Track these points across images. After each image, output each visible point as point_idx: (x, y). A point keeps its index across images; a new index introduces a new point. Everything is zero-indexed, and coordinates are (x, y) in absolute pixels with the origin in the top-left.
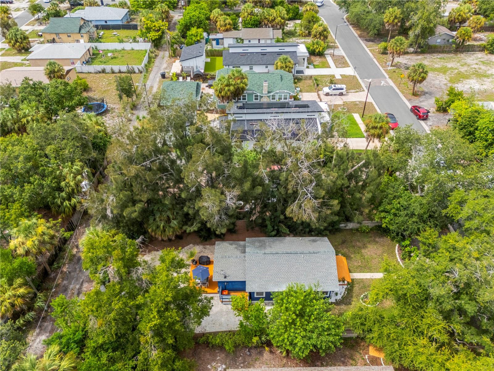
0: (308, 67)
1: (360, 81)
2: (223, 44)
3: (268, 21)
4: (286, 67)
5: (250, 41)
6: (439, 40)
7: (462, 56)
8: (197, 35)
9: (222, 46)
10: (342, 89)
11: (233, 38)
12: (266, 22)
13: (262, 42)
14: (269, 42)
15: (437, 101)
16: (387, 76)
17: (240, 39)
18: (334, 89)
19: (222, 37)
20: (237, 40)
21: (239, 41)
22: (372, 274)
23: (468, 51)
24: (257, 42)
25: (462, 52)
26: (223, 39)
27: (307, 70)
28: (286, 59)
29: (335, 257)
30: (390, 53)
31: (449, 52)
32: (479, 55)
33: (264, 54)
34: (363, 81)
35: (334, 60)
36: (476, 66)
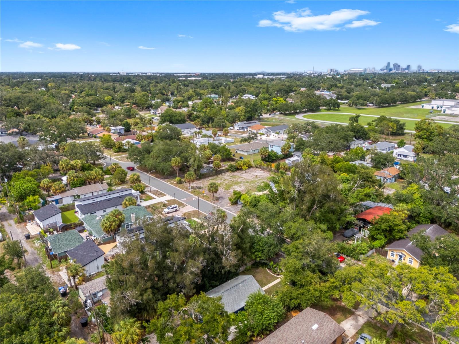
0: (141, 202)
1: (180, 201)
2: (62, 202)
3: (91, 179)
4: (133, 203)
5: (85, 196)
6: (205, 171)
7: (220, 176)
8: (35, 201)
9: (62, 204)
10: (176, 207)
11: (71, 196)
12: (90, 181)
13: (95, 194)
14: (100, 193)
15: (230, 199)
16: (193, 195)
17: (77, 195)
18: (171, 209)
19: (61, 198)
20: (75, 197)
21: (76, 197)
22: (268, 286)
23: (222, 173)
24: (91, 195)
25: (219, 174)
26: (61, 199)
27: (141, 203)
28: (131, 198)
29: (254, 279)
30: (188, 182)
31: (213, 176)
32: (228, 174)
33: (110, 200)
34: (182, 201)
35: (153, 194)
36: (231, 179)
